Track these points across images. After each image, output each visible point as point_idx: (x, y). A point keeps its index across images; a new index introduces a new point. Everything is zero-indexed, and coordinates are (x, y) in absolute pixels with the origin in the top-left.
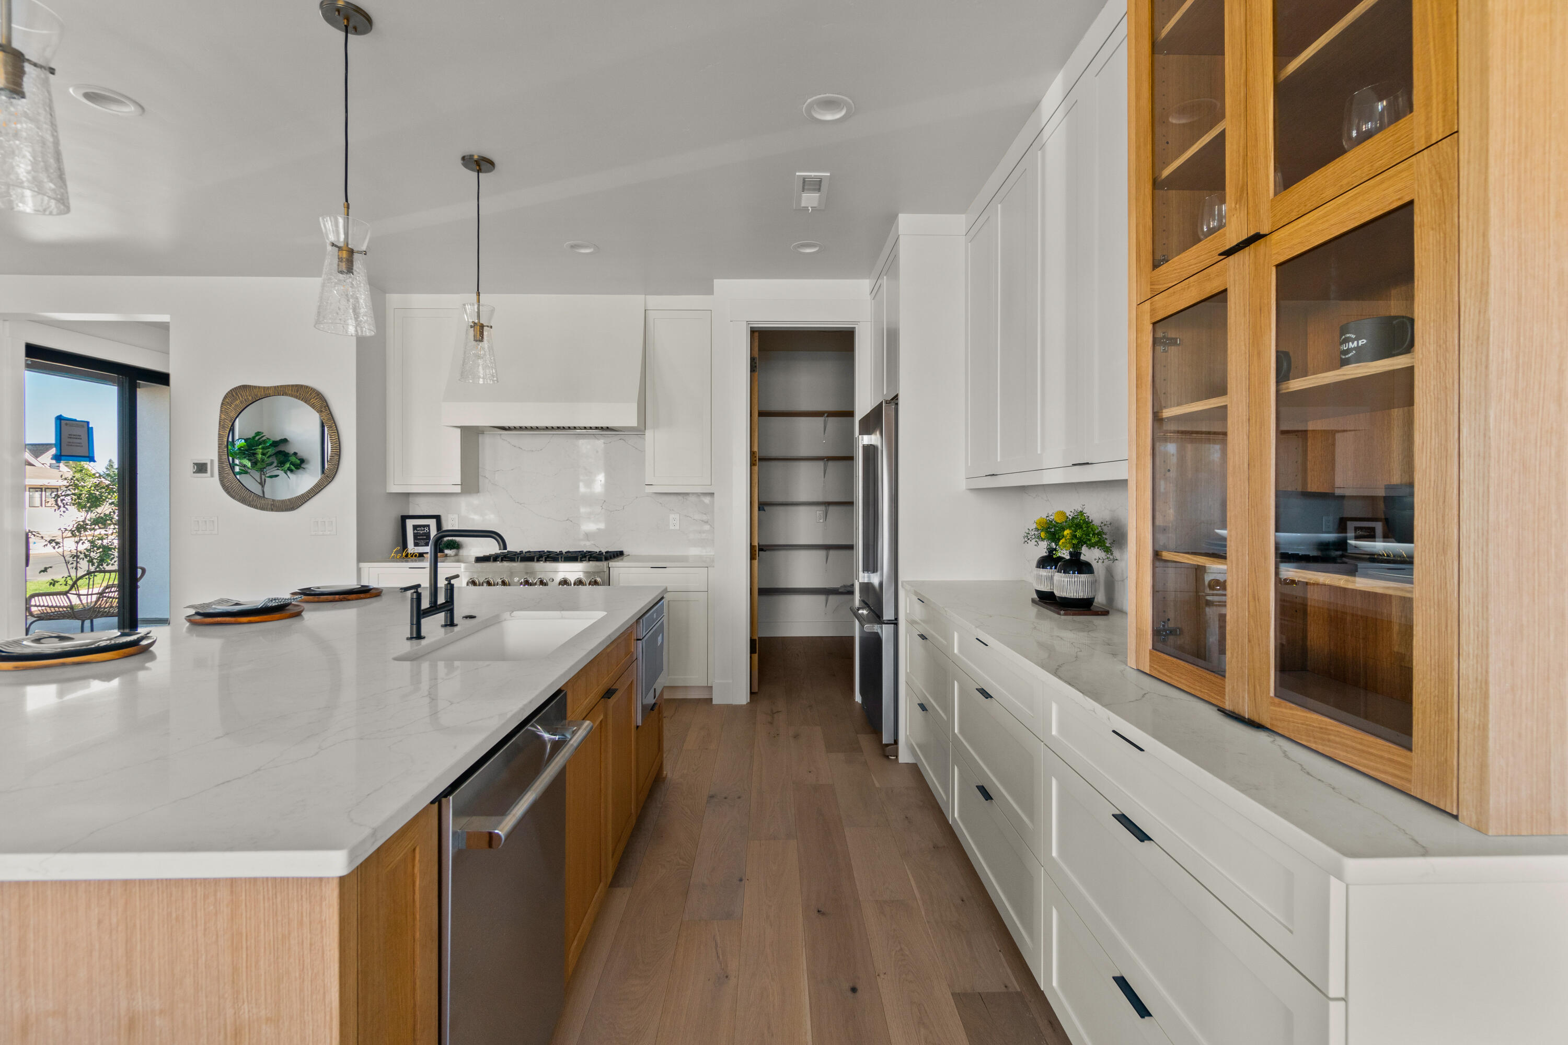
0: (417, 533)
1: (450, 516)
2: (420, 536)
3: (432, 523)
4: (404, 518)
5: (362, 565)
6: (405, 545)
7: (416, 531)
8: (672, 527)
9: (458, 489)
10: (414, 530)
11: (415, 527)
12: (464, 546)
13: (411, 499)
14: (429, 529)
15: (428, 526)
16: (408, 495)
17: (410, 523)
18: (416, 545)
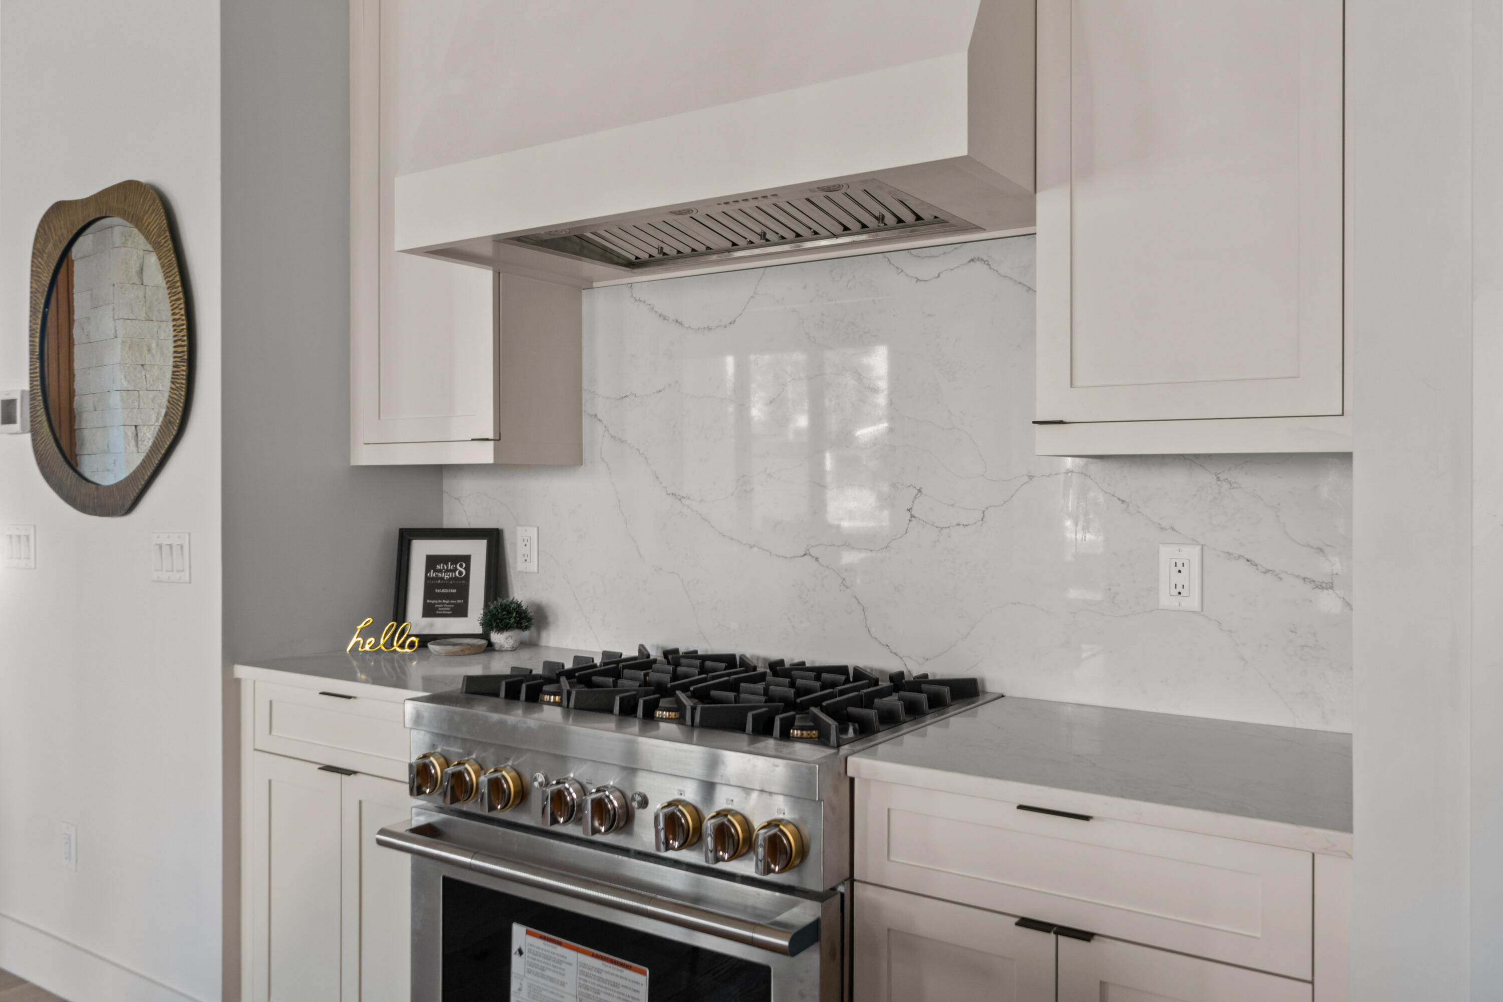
0: (437, 578)
1: (521, 531)
2: (442, 586)
3: (477, 550)
4: (406, 537)
5: (242, 671)
6: (399, 613)
7: (432, 574)
8: (1167, 600)
9: (485, 454)
10: (427, 571)
11: (432, 562)
12: (551, 619)
13: (449, 483)
14: (468, 569)
15: (466, 559)
16: (439, 471)
17: (421, 550)
18: (429, 611)
